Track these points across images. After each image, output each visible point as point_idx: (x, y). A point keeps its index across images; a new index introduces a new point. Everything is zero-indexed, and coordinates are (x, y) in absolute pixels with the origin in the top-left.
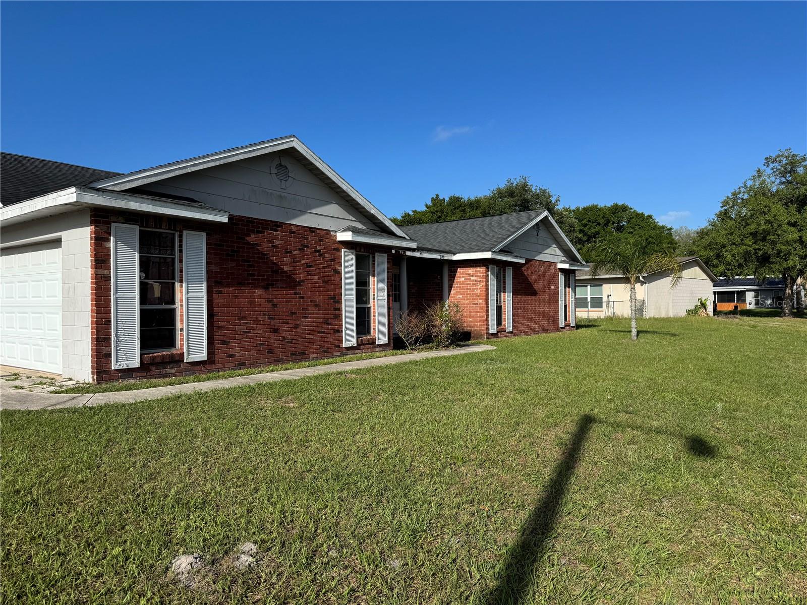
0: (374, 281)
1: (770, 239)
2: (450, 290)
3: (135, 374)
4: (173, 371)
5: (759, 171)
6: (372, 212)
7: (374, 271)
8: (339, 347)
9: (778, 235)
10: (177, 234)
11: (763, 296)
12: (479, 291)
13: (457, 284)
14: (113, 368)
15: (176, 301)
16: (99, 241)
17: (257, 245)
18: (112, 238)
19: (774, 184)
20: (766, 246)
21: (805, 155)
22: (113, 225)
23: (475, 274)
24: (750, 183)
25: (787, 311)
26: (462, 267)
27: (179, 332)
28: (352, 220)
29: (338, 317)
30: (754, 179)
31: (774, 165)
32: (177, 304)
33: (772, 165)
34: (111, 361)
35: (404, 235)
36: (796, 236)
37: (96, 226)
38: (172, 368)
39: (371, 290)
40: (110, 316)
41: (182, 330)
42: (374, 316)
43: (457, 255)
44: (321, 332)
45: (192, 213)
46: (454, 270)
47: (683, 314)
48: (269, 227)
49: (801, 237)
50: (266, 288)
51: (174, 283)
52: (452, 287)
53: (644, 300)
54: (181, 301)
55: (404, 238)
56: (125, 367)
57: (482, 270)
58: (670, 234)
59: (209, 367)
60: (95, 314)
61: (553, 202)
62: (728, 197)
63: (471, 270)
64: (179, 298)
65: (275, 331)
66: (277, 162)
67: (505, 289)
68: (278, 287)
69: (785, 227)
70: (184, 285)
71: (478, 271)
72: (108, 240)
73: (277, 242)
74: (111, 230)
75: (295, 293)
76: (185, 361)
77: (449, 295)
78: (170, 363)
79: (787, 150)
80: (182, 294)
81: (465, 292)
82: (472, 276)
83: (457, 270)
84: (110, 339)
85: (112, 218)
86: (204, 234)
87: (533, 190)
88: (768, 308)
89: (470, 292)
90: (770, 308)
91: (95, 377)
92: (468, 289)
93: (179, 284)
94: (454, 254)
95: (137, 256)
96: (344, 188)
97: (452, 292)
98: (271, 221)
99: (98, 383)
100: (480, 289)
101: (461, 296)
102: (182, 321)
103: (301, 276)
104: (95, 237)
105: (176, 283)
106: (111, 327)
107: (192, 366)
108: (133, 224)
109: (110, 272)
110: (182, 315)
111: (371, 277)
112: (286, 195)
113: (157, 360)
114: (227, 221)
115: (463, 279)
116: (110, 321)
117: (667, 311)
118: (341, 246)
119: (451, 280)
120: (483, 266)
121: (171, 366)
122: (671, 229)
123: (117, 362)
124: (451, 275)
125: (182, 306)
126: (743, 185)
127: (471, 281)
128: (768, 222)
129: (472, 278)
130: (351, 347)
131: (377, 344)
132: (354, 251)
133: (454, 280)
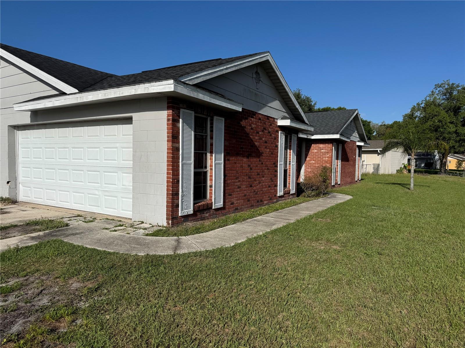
0: (290, 153)
1: (440, 131)
2: (306, 157)
3: (190, 219)
4: (207, 215)
5: (433, 92)
6: (297, 107)
7: (290, 146)
8: (275, 196)
9: (445, 129)
10: (209, 119)
11: (419, 162)
12: (327, 159)
13: (311, 154)
14: (180, 215)
15: (208, 166)
16: (174, 122)
17: (245, 127)
18: (181, 120)
19: (440, 99)
20: (438, 134)
21: (459, 84)
22: (182, 110)
23: (324, 148)
24: (428, 98)
25: (443, 171)
26: (315, 144)
27: (209, 188)
28: (284, 112)
29: (276, 176)
30: (430, 96)
31: (440, 88)
32: (208, 168)
33: (438, 89)
34: (179, 209)
35: (308, 123)
36: (454, 130)
37: (173, 111)
38: (207, 213)
39: (288, 158)
40: (179, 177)
41: (211, 186)
42: (290, 175)
43: (315, 135)
44: (269, 187)
45: (227, 104)
46: (310, 145)
47: (395, 172)
48: (250, 115)
49: (456, 130)
50: (248, 157)
51: (207, 153)
52: (307, 156)
53: (379, 164)
54: (211, 166)
55: (308, 124)
56: (186, 214)
57: (330, 146)
58: (369, 125)
59: (223, 211)
60: (171, 176)
61: (312, 105)
62: (414, 106)
63: (321, 146)
64: (209, 164)
65: (251, 186)
66: (255, 70)
67: (338, 158)
68: (252, 157)
69: (449, 124)
70: (214, 155)
71: (327, 146)
72: (179, 122)
73: (253, 126)
74: (180, 114)
75: (260, 161)
76: (213, 208)
77: (305, 160)
78: (206, 210)
79: (447, 81)
80: (212, 162)
81: (317, 159)
82: (322, 149)
83: (312, 145)
84: (179, 194)
85: (181, 105)
86: (223, 119)
87: (302, 97)
88: (422, 169)
89: (320, 159)
90: (424, 168)
91: (170, 222)
92: (319, 157)
93: (209, 154)
94: (313, 135)
95: (193, 133)
96: (287, 89)
97: (308, 159)
98: (251, 111)
99: (172, 227)
100: (327, 157)
101: (314, 162)
102: (211, 180)
103: (262, 149)
104: (172, 119)
105: (208, 154)
106: (179, 185)
107: (216, 211)
108: (191, 110)
109: (179, 145)
110: (211, 176)
111: (288, 150)
112: (259, 93)
113: (201, 208)
114: (241, 111)
115: (316, 151)
116: (179, 181)
117: (389, 171)
118: (279, 129)
119: (307, 151)
120: (331, 143)
121: (207, 211)
122: (370, 122)
123: (182, 210)
124: (307, 148)
125: (211, 169)
126: (425, 100)
127: (322, 152)
128: (440, 121)
129: (322, 151)
130: (281, 196)
131: (291, 193)
132: (284, 133)
133: (309, 151)
